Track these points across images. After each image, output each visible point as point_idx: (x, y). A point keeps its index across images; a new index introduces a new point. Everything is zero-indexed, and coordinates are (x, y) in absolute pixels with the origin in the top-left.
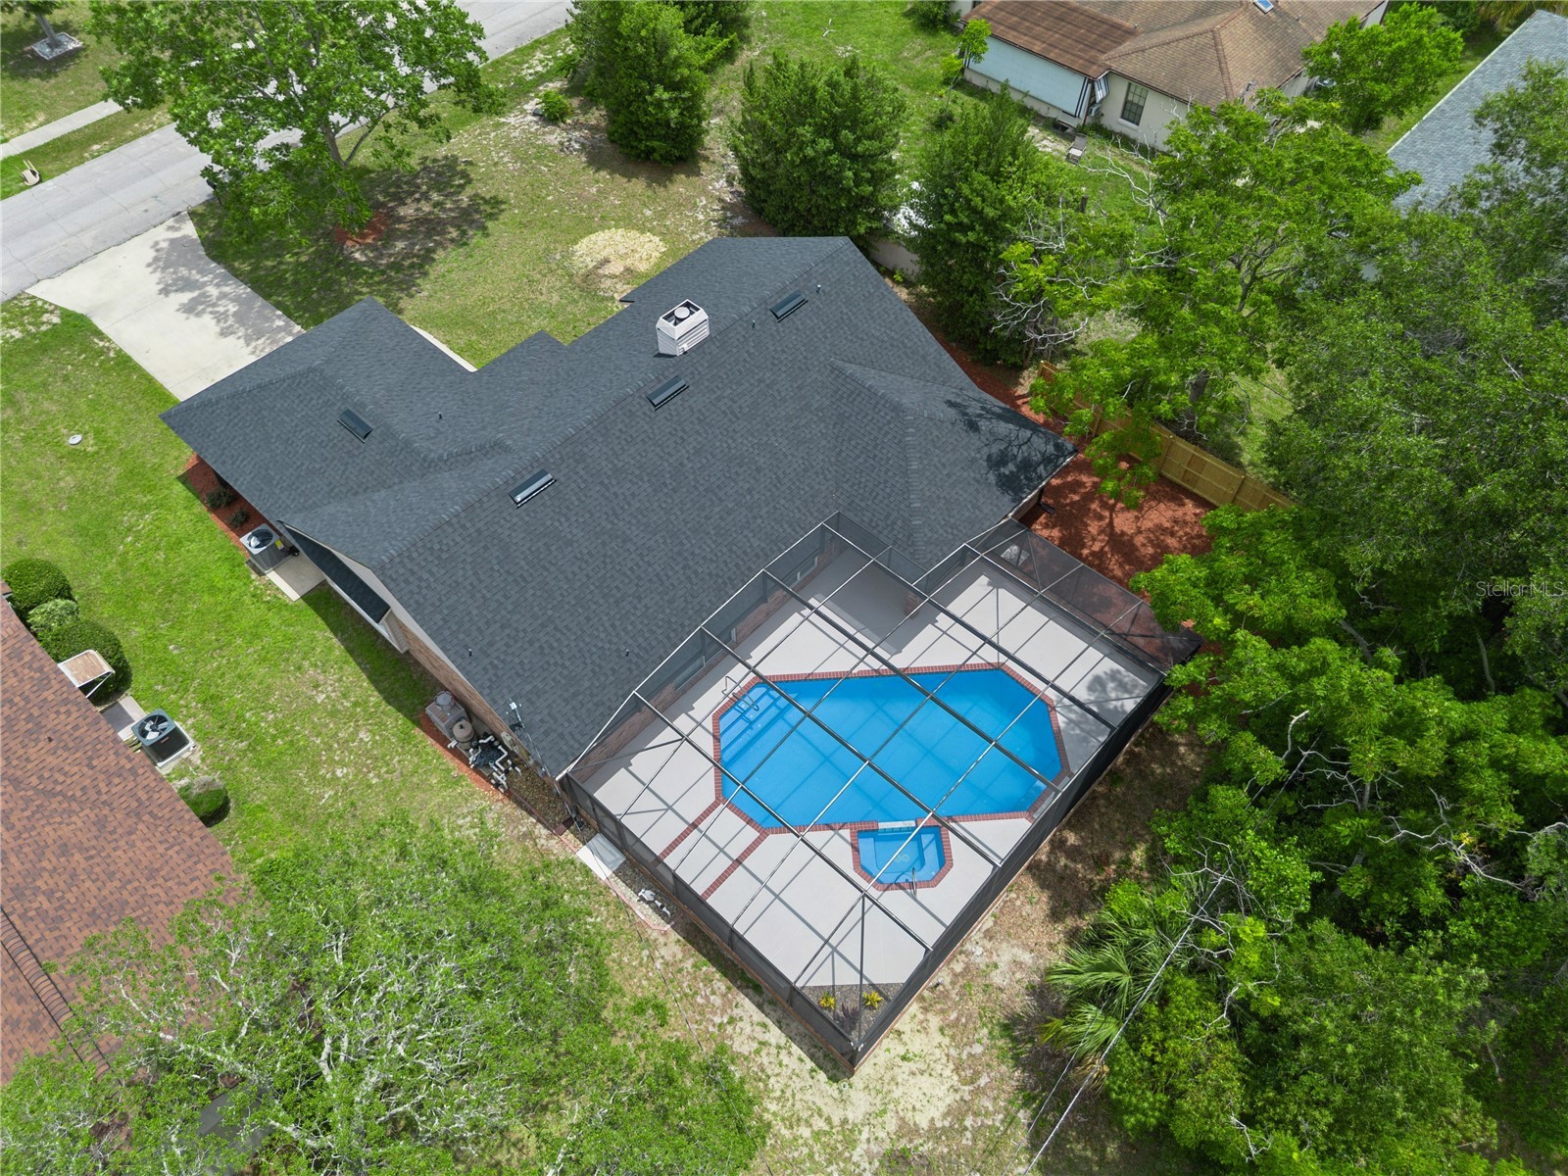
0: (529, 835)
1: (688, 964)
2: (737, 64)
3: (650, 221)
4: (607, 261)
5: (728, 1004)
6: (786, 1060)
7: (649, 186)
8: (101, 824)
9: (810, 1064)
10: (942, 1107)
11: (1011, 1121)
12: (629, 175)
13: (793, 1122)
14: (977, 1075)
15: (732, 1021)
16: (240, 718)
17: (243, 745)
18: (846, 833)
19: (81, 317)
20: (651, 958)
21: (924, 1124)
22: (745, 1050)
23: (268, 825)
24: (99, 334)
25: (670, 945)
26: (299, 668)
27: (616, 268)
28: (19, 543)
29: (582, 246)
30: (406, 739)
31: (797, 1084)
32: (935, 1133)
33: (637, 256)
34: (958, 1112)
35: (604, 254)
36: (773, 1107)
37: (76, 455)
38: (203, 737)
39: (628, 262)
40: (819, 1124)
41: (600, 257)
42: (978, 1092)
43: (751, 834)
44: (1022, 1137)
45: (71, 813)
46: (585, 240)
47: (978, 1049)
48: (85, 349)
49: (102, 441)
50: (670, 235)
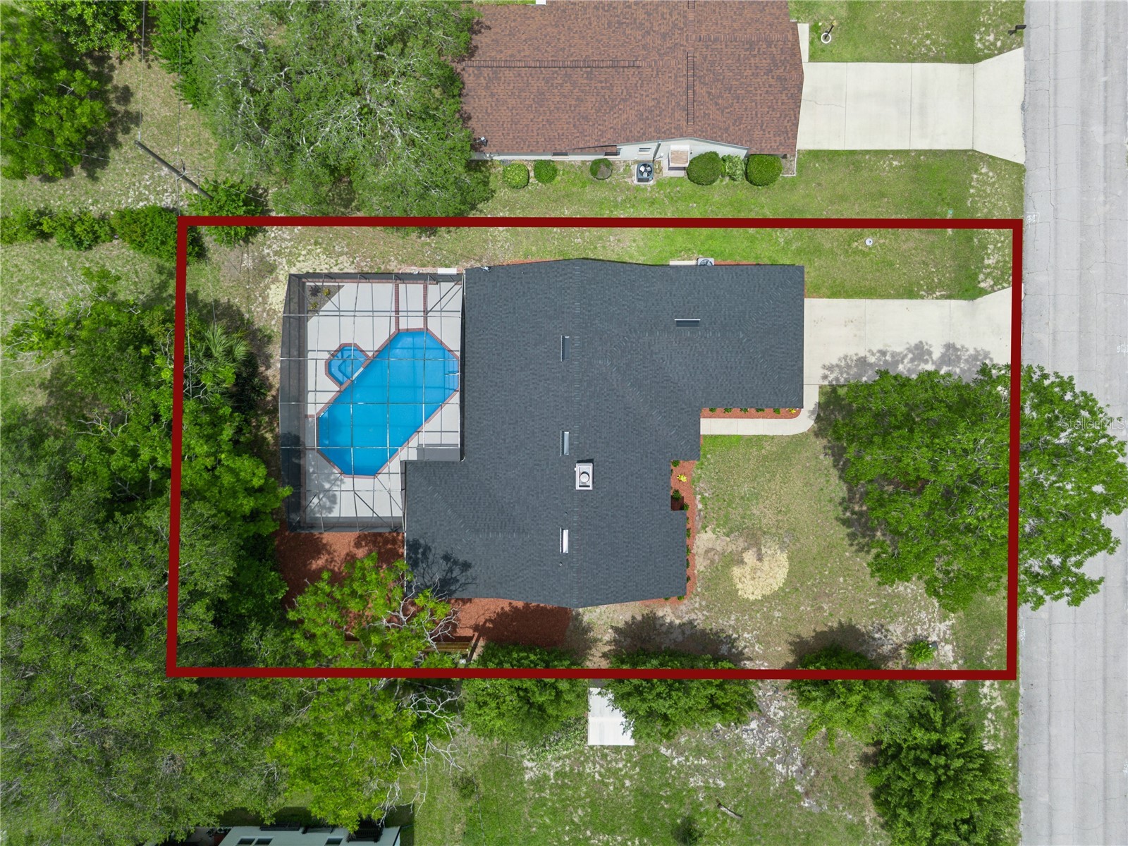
0: (480, 260)
1: (383, 267)
2: (868, 798)
3: (771, 609)
4: (760, 559)
5: (358, 265)
6: (328, 266)
7: (799, 636)
8: (586, 118)
9: (318, 271)
10: (270, 296)
11: (249, 311)
12: (819, 636)
13: (309, 252)
14: (268, 315)
15: (353, 262)
16: (633, 206)
17: (619, 199)
18: (370, 354)
19: (973, 298)
20: (397, 259)
21: (272, 286)
22: (341, 258)
24: (948, 297)
25: (394, 267)
26: (634, 241)
27: (750, 557)
28: (819, 184)
29: (783, 558)
30: (561, 252)
31: (317, 263)
32: (267, 287)
33: (748, 577)
34: (265, 298)
35: (766, 563)
36: (319, 250)
37: (859, 235)
38: (637, 189)
39: (748, 568)
40: (301, 258)
41: (766, 559)
42: (264, 310)
43: (403, 326)
44: (243, 310)
45: (598, 111)
46: (787, 564)
47: (273, 323)
48: (941, 285)
49: (856, 252)
50: (748, 607)
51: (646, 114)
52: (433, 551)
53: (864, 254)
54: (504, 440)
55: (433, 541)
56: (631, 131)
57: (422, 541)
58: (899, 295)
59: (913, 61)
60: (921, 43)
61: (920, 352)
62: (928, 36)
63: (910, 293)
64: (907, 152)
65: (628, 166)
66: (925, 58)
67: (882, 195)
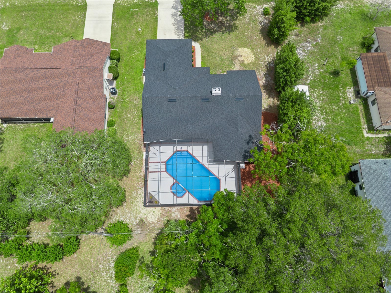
0: (141, 144)
1: (142, 178)
2: (314, 25)
3: (257, 52)
4: (241, 56)
5: (142, 186)
6: (141, 199)
7: (265, 44)
8: (94, 102)
9: (143, 202)
10: (152, 221)
11: (158, 229)
12: (264, 39)
13: (136, 205)
14: (159, 222)
15: (140, 189)
16: (125, 96)
17: (122, 100)
18: (175, 181)
19: (158, 4)
20: (139, 173)
21: (148, 220)
22: (138, 193)
23: (116, 115)
24: (157, 9)
25: (142, 174)
26: (136, 95)
27: (241, 59)
28: (121, 43)
29: (240, 49)
30: (139, 118)
31: (140, 202)
32: (148, 222)
33: (247, 59)
34: (153, 223)
35: (242, 54)
36: (135, 202)
37: (138, 32)
38: (119, 95)
39: (245, 59)
40: (138, 209)
41: (241, 54)
42: (157, 223)
43: (164, 170)
44: (157, 232)
45: (92, 98)
46: (242, 48)
47: (162, 219)
48: (154, 11)
49: (142, 33)
50: (257, 58)
51: (94, 82)
52: (246, 149)
53: (143, 31)
54: (205, 125)
55: (242, 149)
56: (100, 87)
57: (243, 154)
58: (157, 21)
59: (85, 20)
60: (80, 18)
61: (173, 15)
62: (78, 17)
63: (156, 19)
64: (112, 21)
65: (111, 98)
66: (85, 17)
67: (125, 27)
